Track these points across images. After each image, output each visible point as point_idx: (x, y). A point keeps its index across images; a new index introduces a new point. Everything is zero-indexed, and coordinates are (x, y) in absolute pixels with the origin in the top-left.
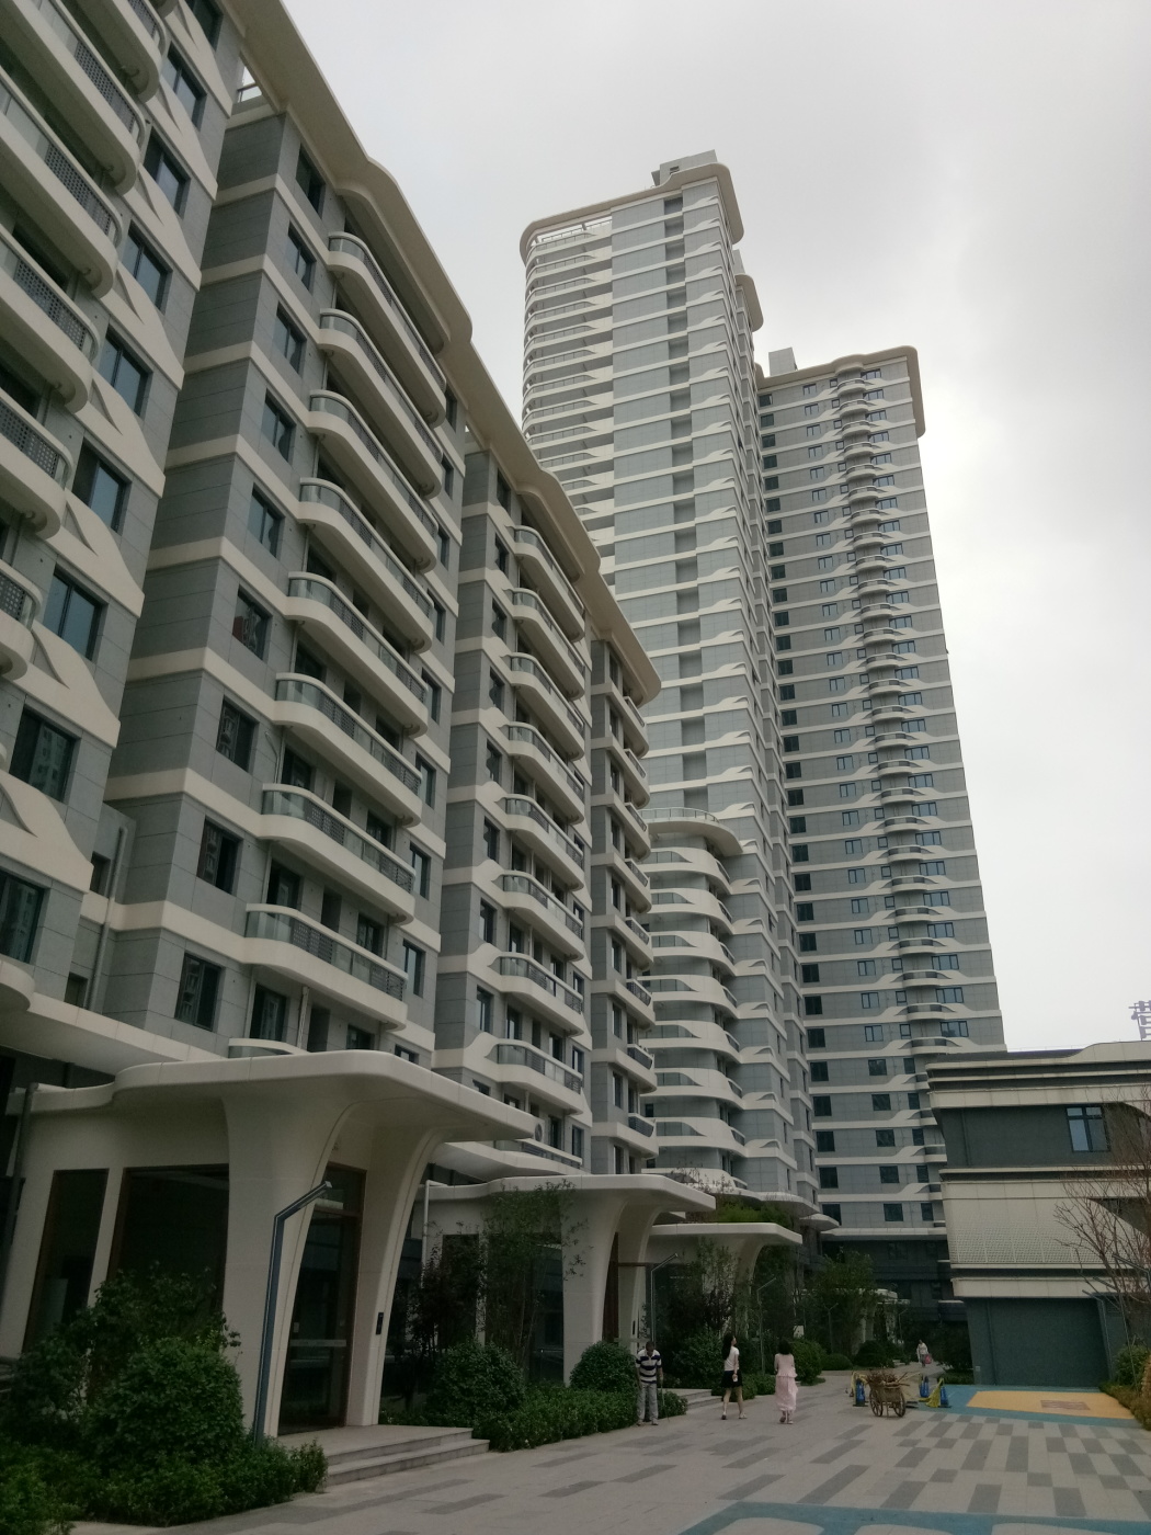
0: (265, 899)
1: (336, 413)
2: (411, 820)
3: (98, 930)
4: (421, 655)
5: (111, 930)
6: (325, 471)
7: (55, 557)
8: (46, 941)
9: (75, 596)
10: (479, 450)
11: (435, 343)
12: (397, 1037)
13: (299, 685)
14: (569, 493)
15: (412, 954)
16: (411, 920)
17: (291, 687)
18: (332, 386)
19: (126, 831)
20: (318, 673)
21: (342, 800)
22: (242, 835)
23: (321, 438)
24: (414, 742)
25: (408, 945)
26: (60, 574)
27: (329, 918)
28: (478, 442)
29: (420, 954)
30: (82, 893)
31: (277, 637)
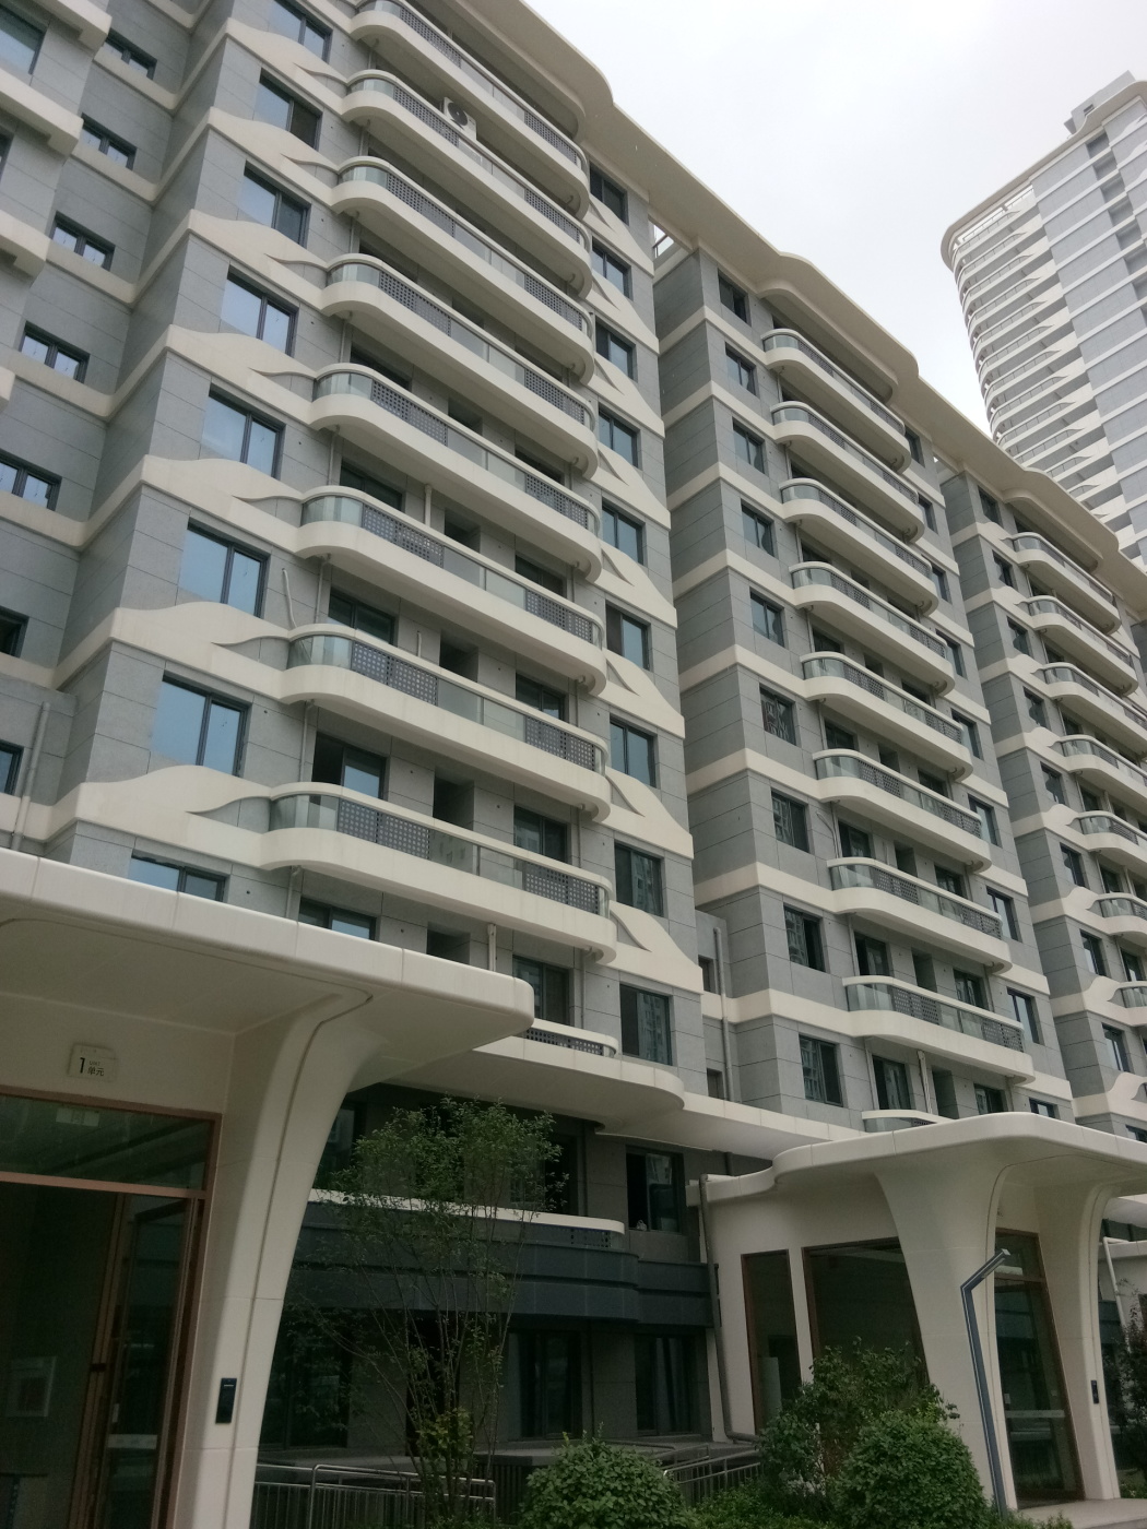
0: (858, 971)
1: (806, 496)
2: (981, 864)
3: (719, 1026)
4: (946, 696)
5: (730, 1024)
6: (809, 553)
7: (607, 708)
8: (681, 1043)
9: (631, 736)
10: (954, 475)
11: (882, 393)
12: (1027, 1090)
13: (836, 760)
14: (1056, 479)
15: (1021, 1002)
16: (1010, 966)
17: (829, 765)
18: (797, 473)
19: (719, 931)
20: (849, 742)
21: (905, 858)
22: (820, 914)
23: (798, 523)
24: (963, 785)
25: (1013, 993)
26: (615, 721)
27: (924, 979)
28: (951, 468)
29: (1029, 1000)
30: (699, 995)
31: (804, 720)
